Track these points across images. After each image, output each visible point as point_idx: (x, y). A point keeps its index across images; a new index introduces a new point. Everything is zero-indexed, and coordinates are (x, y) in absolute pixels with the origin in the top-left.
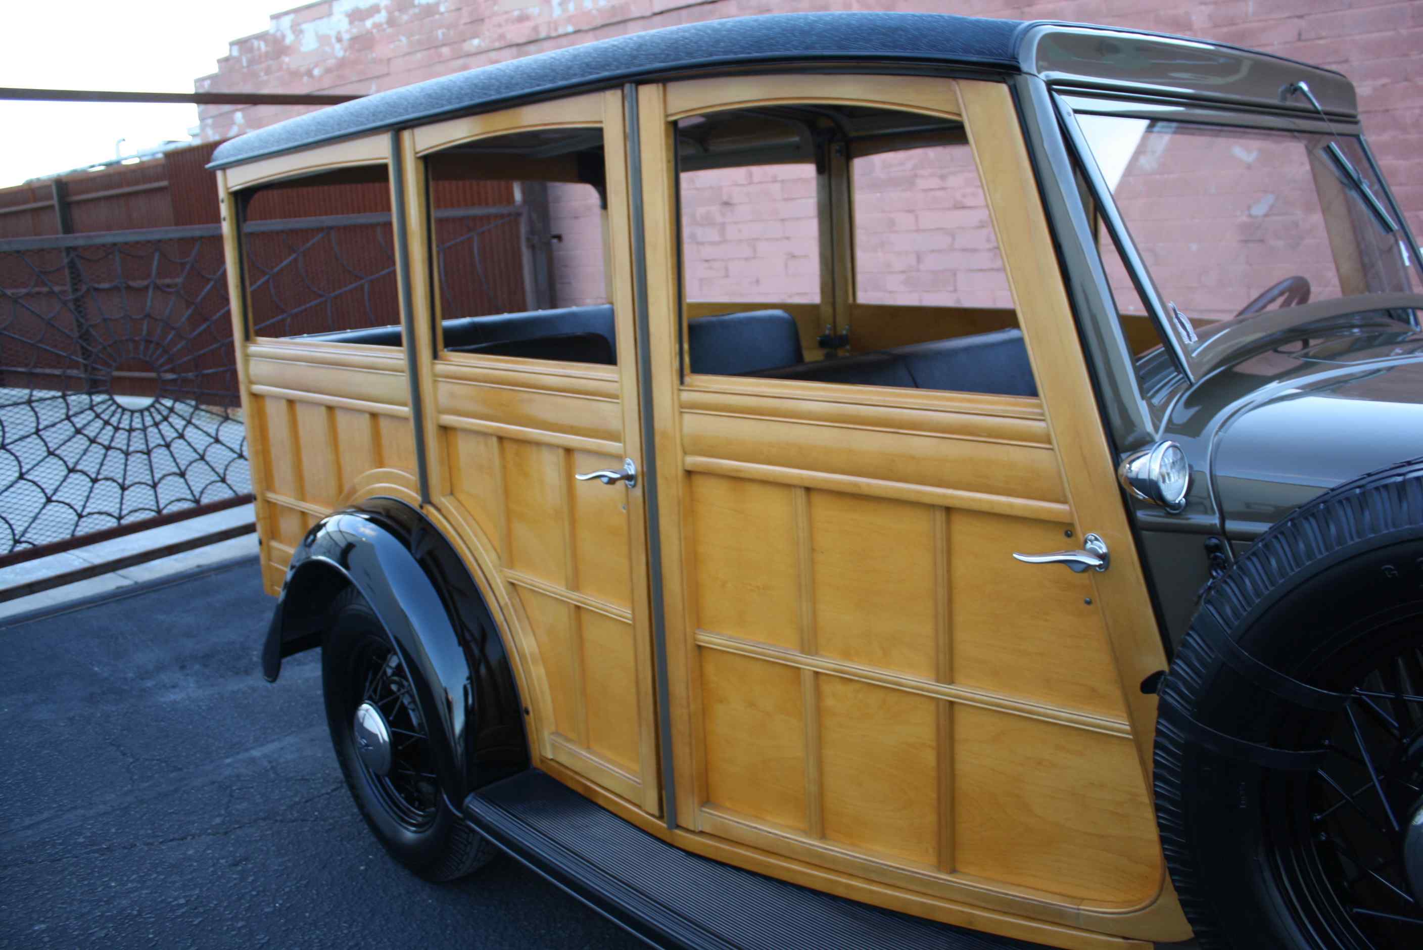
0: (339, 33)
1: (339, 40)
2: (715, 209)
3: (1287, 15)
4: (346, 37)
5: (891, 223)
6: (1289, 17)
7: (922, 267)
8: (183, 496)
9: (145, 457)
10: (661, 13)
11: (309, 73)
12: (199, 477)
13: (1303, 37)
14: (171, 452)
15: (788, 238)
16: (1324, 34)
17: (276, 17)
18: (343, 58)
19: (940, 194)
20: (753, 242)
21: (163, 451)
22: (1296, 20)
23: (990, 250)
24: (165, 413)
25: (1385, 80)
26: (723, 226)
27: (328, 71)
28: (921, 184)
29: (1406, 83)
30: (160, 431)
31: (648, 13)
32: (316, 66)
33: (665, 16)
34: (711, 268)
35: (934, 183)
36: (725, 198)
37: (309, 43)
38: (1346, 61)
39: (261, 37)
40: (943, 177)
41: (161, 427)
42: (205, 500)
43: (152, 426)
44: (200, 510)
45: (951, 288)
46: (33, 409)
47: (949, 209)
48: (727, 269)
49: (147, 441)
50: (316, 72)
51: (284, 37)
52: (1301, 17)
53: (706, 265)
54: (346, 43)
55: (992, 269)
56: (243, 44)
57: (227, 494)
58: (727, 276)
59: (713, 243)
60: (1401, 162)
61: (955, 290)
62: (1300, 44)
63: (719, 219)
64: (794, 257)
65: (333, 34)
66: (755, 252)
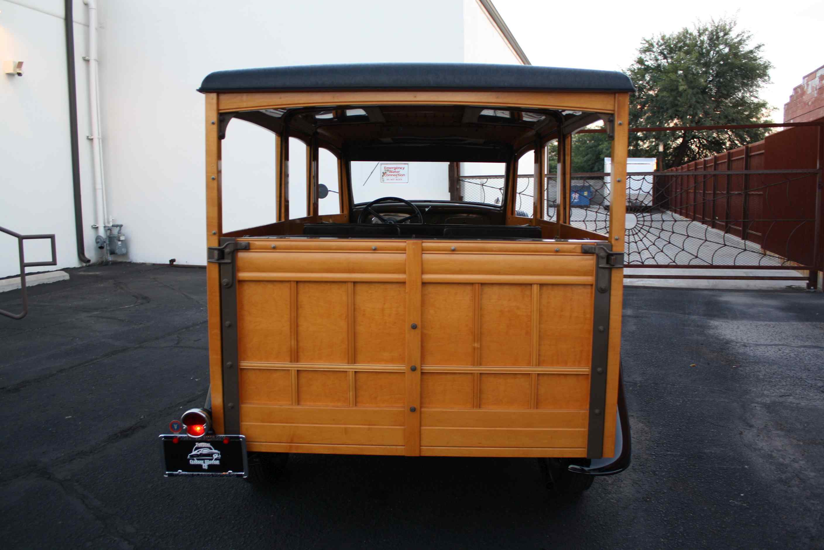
0: (816, 86)
1: (816, 90)
4: (818, 88)
8: (639, 260)
9: (628, 244)
11: (808, 103)
12: (646, 255)
14: (637, 245)
17: (804, 78)
18: (817, 97)
21: (634, 244)
24: (637, 232)
27: (812, 103)
30: (634, 237)
32: (810, 101)
37: (809, 91)
39: (800, 87)
41: (635, 236)
42: (646, 263)
43: (631, 235)
44: (643, 266)
46: (596, 223)
49: (629, 239)
50: (810, 103)
51: (804, 87)
54: (818, 90)
56: (795, 89)
57: (655, 263)
65: (815, 86)
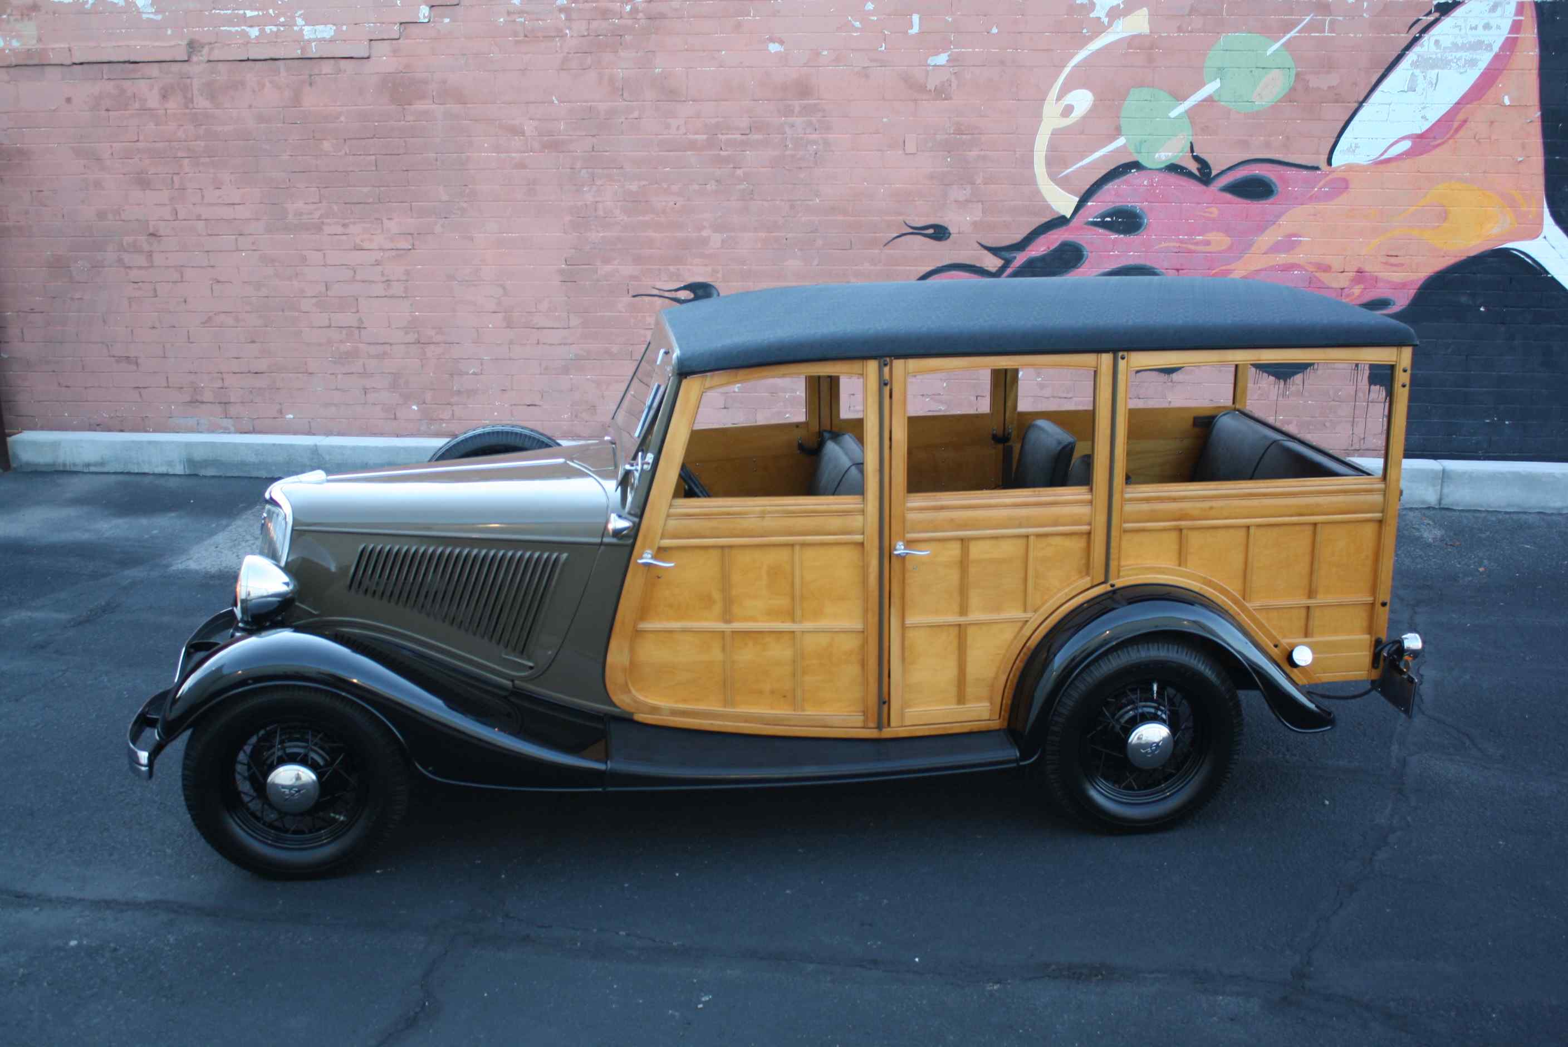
2: (142, 238)
3: (584, 134)
5: (304, 259)
6: (586, 135)
7: (329, 293)
10: (81, 64)
13: (595, 149)
15: (212, 267)
16: (608, 149)
19: (344, 237)
20: (180, 269)
22: (590, 137)
23: (383, 282)
25: (644, 183)
26: (150, 254)
28: (327, 229)
29: (656, 186)
31: (68, 62)
33: (85, 66)
34: (140, 289)
35: (340, 230)
36: (151, 230)
38: (622, 168)
40: (344, 225)
45: (354, 310)
47: (351, 250)
48: (155, 290)
52: (594, 136)
53: (136, 286)
55: (385, 296)
58: (156, 296)
59: (140, 268)
60: (657, 235)
61: (358, 312)
62: (593, 153)
63: (146, 247)
64: (219, 282)
66: (182, 277)
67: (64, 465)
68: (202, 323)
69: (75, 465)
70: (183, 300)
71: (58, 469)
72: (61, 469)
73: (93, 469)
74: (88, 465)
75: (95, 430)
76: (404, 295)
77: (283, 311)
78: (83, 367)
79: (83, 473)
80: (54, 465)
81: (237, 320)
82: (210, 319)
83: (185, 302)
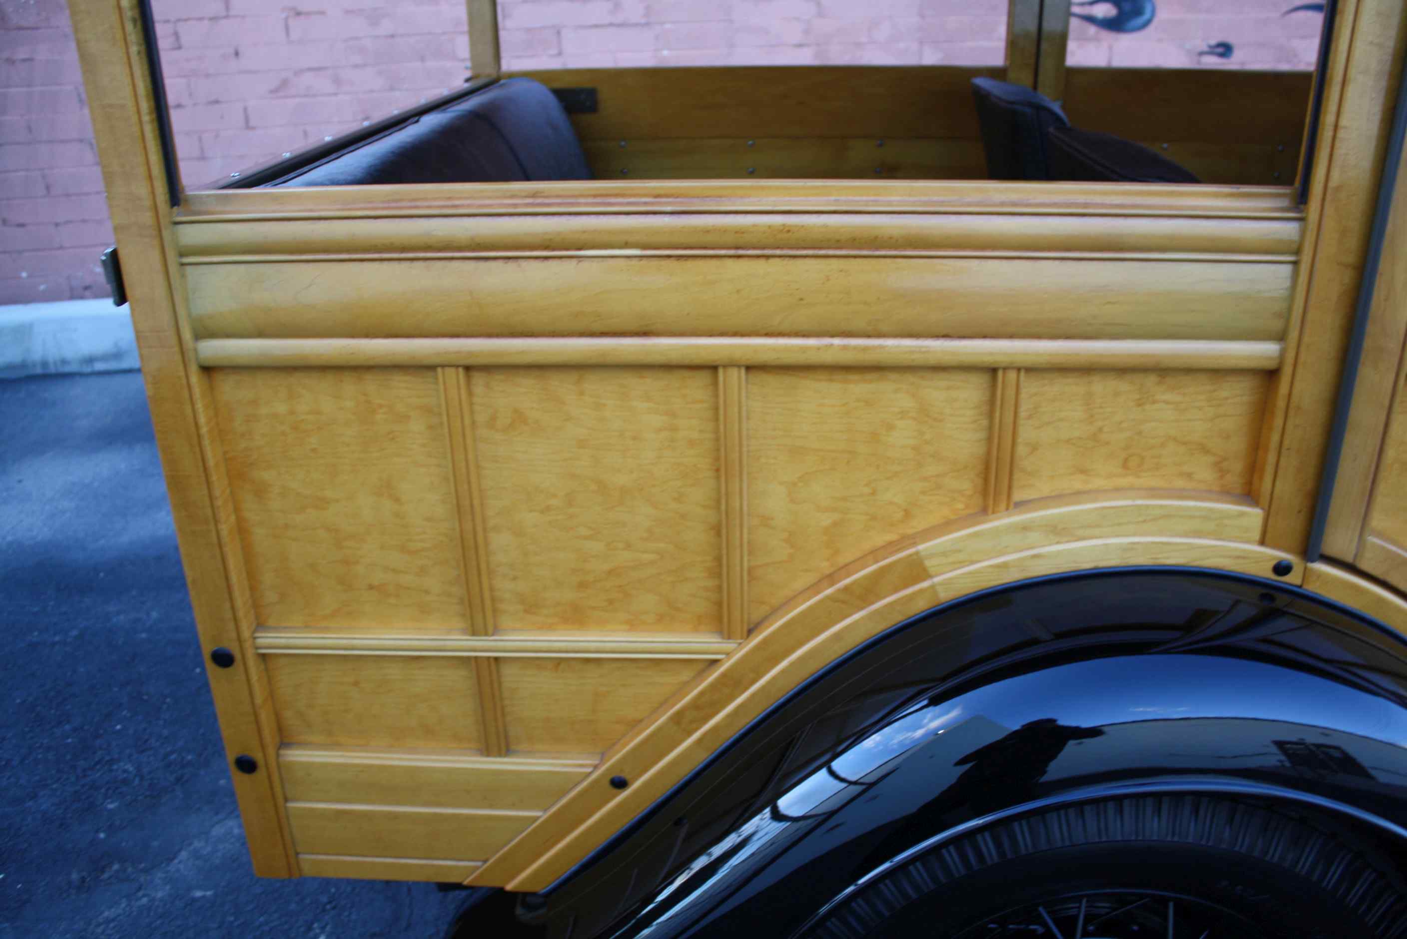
45: (554, 51)
55: (611, 25)
58: (179, 48)
64: (298, 14)
66: (227, 8)
67: (45, 364)
68: (272, 92)
69: (64, 362)
70: (232, 51)
71: (31, 372)
72: (39, 371)
73: (99, 366)
74: (90, 360)
75: (82, 297)
76: (643, 21)
77: (422, 59)
78: (48, 188)
79: (81, 375)
80: (23, 365)
81: (337, 81)
82: (285, 83)
83: (237, 54)
